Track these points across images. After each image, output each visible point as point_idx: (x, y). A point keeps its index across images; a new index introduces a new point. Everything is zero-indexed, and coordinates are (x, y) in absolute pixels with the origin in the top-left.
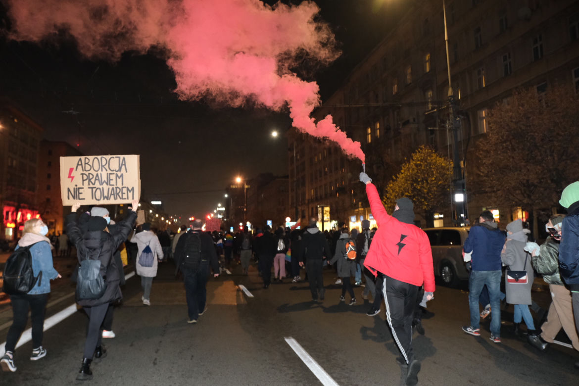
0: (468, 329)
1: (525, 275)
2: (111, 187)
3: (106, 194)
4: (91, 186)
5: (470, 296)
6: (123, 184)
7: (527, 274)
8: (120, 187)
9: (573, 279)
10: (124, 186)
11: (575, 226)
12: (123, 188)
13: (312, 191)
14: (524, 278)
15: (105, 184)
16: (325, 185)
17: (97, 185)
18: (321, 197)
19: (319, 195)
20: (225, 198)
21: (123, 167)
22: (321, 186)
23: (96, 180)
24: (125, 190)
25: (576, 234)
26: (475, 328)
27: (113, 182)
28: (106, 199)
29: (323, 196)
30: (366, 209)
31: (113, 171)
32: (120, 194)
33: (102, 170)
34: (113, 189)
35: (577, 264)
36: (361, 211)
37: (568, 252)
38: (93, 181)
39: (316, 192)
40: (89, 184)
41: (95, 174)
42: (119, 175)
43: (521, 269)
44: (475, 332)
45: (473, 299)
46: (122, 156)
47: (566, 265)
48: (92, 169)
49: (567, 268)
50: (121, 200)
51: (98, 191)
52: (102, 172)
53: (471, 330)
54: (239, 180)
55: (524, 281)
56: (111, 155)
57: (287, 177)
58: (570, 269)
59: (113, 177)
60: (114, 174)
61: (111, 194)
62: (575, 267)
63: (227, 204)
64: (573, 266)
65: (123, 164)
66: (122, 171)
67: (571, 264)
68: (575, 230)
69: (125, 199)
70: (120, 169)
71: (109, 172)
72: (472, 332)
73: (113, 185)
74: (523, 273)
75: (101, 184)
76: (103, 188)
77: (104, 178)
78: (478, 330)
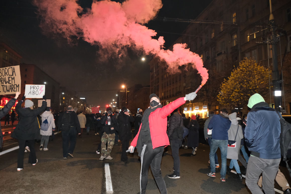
0: (209, 174)
1: (235, 143)
2: (10, 85)
3: (8, 89)
4: (2, 85)
5: (210, 154)
6: (14, 83)
7: (236, 142)
8: (13, 84)
9: (252, 148)
10: (15, 84)
11: (254, 117)
12: (15, 85)
13: (163, 93)
14: (234, 144)
15: (7, 83)
16: (170, 90)
17: (4, 84)
18: (167, 97)
19: (166, 96)
20: (117, 96)
21: (14, 72)
22: (167, 91)
23: (4, 81)
24: (15, 86)
25: (254, 122)
26: (212, 173)
27: (11, 82)
28: (8, 92)
29: (169, 97)
30: (193, 103)
31: (10, 75)
32: (13, 89)
33: (6, 76)
34: (11, 85)
35: (254, 140)
36: (191, 104)
37: (249, 132)
38: (3, 81)
39: (165, 94)
40: (1, 84)
41: (3, 77)
42: (13, 78)
43: (234, 140)
44: (213, 175)
45: (211, 155)
46: (13, 67)
47: (248, 140)
48: (2, 75)
49: (248, 141)
50: (14, 92)
51: (5, 87)
52: (6, 77)
53: (211, 174)
54: (123, 87)
55: (234, 146)
56: (9, 66)
57: (149, 86)
58: (250, 142)
59: (10, 79)
60: (10, 77)
61: (10, 89)
62: (253, 141)
63: (117, 100)
64: (251, 140)
65: (14, 71)
66: (14, 75)
67: (251, 139)
68: (254, 120)
69: (15, 91)
70: (13, 75)
71: (9, 76)
72: (211, 175)
73: (11, 84)
74: (234, 142)
75: (6, 83)
76: (7, 85)
77: (7, 80)
78: (214, 174)
